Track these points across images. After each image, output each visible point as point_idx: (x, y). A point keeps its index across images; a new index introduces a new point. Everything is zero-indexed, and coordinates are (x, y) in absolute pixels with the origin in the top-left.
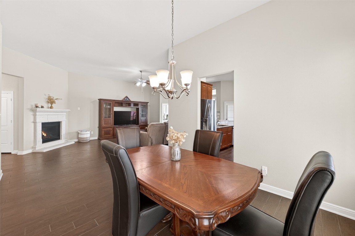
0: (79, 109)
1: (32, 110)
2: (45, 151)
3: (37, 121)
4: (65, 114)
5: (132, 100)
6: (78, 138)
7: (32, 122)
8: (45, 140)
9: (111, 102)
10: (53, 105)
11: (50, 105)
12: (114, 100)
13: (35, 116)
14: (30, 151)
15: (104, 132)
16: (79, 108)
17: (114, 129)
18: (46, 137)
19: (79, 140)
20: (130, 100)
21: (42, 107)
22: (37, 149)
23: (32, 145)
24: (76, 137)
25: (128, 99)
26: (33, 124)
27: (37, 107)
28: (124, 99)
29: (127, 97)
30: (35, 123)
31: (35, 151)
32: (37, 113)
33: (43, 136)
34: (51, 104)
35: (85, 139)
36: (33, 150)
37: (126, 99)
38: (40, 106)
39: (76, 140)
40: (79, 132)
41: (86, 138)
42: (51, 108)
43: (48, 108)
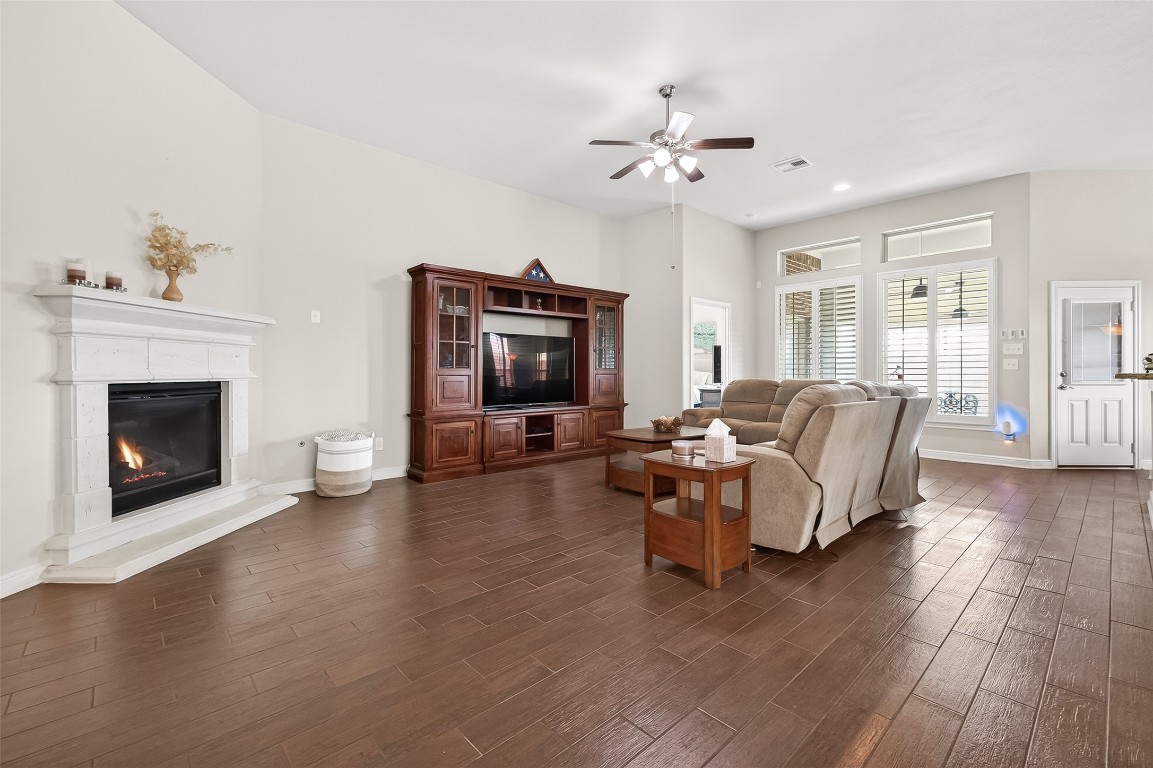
0: (316, 317)
1: (43, 299)
2: (122, 572)
3: (77, 374)
4: (247, 339)
5: (559, 278)
6: (314, 472)
7: (41, 380)
8: (129, 496)
9: (473, 288)
10: (183, 282)
11: (163, 282)
12: (486, 277)
13: (61, 336)
14: (28, 576)
15: (442, 439)
16: (318, 313)
17: (483, 423)
18: (144, 471)
19: (316, 484)
20: (551, 280)
21: (112, 284)
22: (74, 557)
23: (43, 532)
24: (303, 465)
25: (542, 275)
26: (47, 395)
27: (73, 277)
28: (528, 272)
29: (537, 265)
30: (61, 383)
31: (59, 576)
32: (77, 323)
33: (117, 466)
34: (169, 273)
35: (351, 481)
36: (48, 571)
37: (534, 272)
38: (95, 273)
39: (305, 486)
40: (318, 440)
41: (357, 472)
42: (169, 294)
43: (153, 294)
